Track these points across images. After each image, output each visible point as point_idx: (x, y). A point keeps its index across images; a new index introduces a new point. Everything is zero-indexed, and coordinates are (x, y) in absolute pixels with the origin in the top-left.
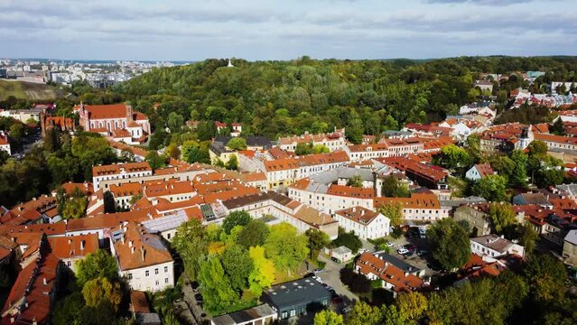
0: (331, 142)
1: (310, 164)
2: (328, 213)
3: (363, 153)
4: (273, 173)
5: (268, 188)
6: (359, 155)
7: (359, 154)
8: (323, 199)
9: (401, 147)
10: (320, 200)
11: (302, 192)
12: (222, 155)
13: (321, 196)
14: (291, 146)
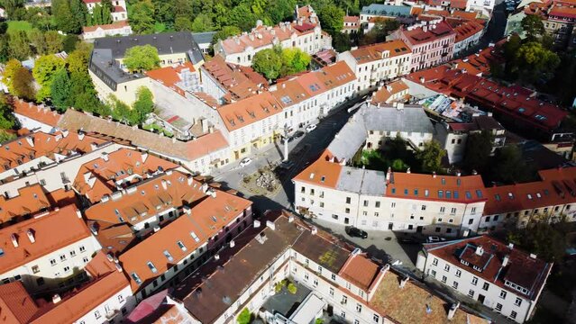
0: (303, 37)
1: (297, 99)
2: (385, 228)
3: (375, 63)
4: (238, 131)
5: (232, 159)
6: (370, 68)
7: (369, 65)
8: (378, 204)
9: (428, 44)
10: (371, 208)
11: (328, 191)
12: (120, 86)
13: (372, 200)
14: (243, 55)
